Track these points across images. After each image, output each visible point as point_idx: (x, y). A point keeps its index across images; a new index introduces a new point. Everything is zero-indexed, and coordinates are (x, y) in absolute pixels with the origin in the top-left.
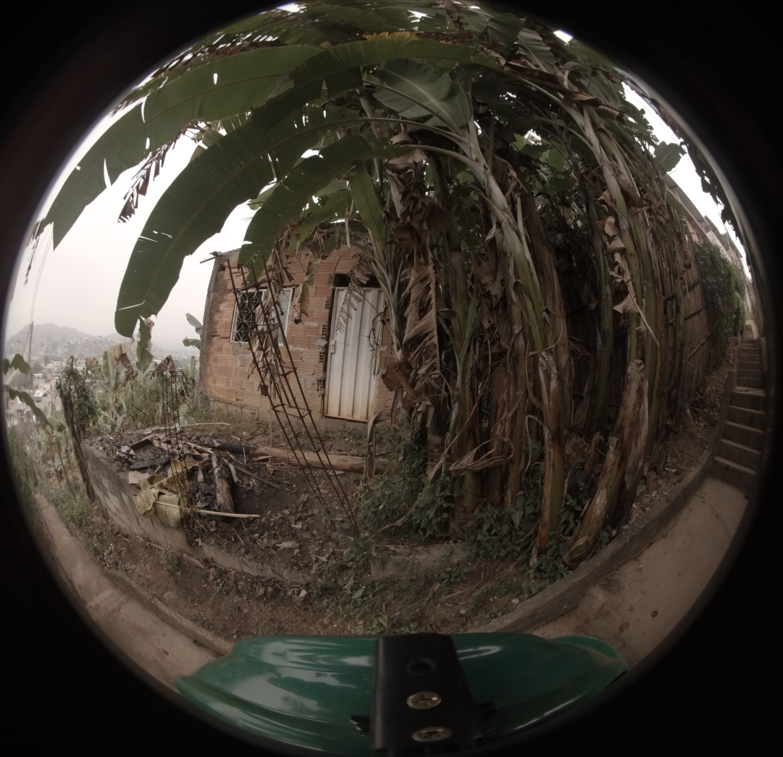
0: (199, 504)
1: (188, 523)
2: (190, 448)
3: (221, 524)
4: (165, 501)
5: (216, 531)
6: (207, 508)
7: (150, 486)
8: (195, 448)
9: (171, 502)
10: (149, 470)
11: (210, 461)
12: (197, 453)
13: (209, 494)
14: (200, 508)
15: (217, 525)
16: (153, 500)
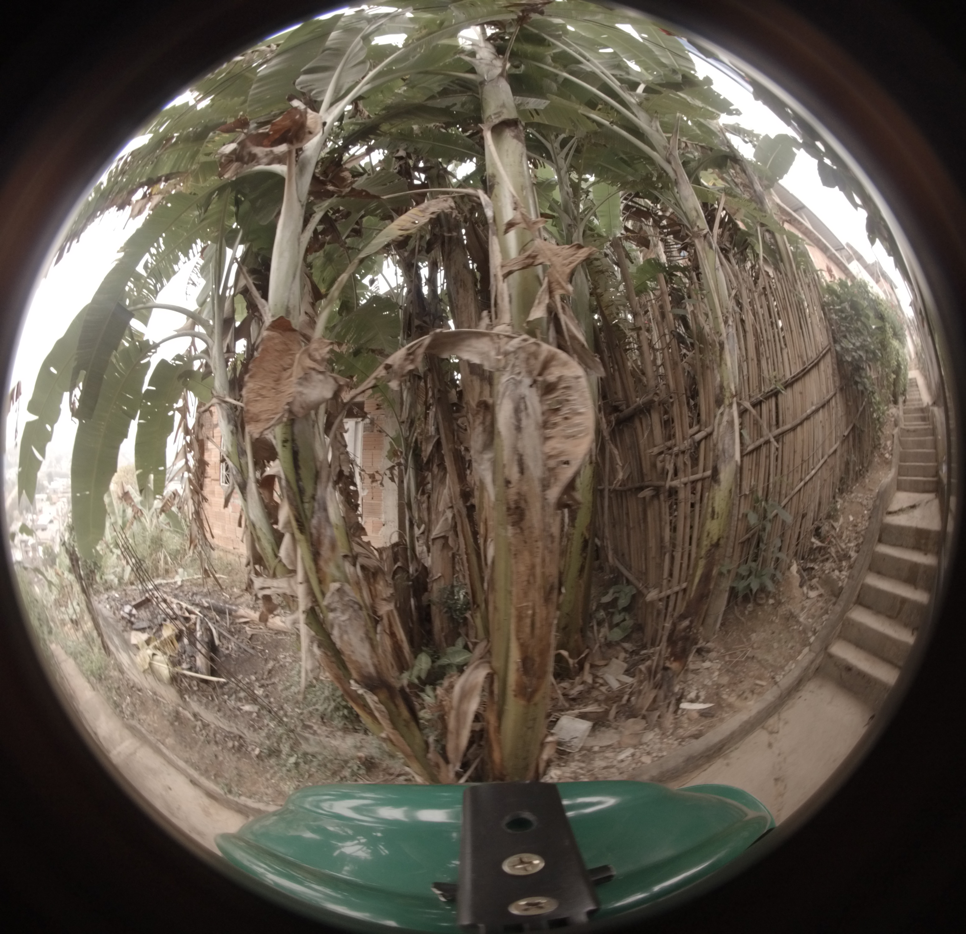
0: (185, 666)
1: (177, 682)
2: (181, 608)
3: (202, 684)
4: (158, 661)
5: (198, 690)
6: (190, 669)
7: (146, 646)
8: (187, 609)
9: (161, 662)
10: (148, 630)
11: (195, 624)
12: (187, 614)
13: (193, 656)
14: (183, 669)
15: (198, 685)
16: (148, 660)
